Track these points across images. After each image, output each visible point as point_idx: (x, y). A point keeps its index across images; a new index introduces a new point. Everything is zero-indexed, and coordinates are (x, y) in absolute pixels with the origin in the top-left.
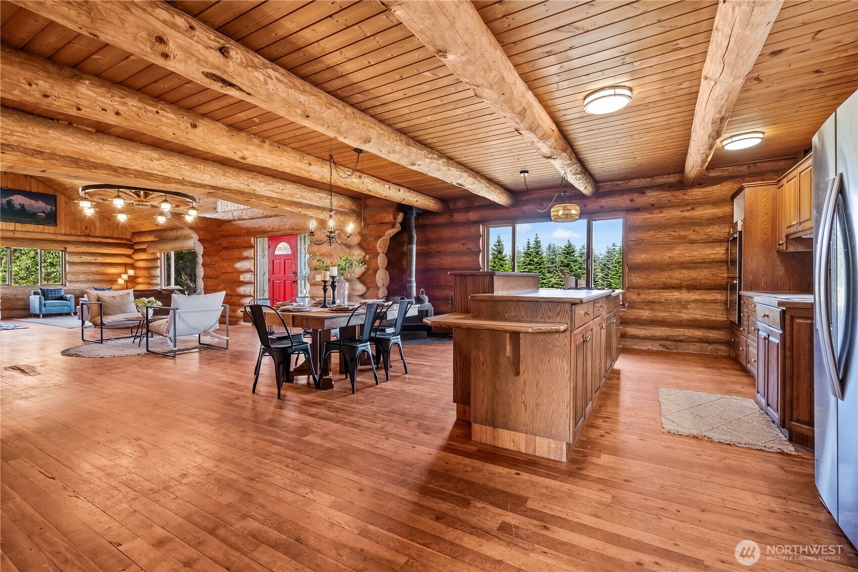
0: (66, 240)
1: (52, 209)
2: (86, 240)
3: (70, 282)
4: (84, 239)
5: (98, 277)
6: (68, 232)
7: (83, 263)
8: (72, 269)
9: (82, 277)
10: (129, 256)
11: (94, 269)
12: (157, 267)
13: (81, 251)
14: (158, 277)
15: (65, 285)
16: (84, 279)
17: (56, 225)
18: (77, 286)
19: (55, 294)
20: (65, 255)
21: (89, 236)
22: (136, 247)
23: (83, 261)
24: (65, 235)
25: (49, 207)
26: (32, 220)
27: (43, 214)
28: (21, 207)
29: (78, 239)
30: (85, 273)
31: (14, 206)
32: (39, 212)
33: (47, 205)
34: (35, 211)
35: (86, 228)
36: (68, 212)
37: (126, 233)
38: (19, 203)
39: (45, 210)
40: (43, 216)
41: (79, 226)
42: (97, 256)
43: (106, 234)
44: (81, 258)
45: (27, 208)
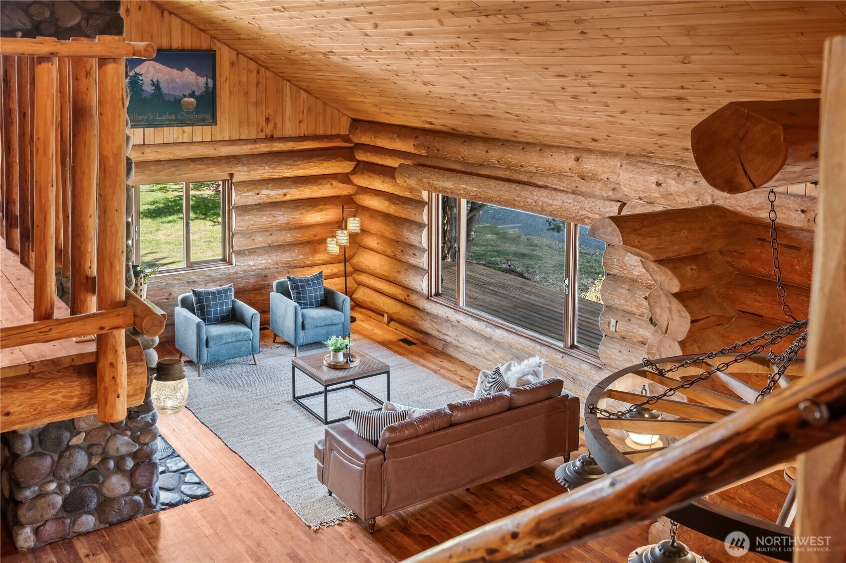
0: (233, 154)
1: (207, 84)
2: (268, 150)
3: (240, 253)
4: (263, 148)
5: (288, 237)
6: (235, 137)
7: (261, 207)
8: (242, 224)
9: (260, 240)
11: (282, 217)
12: (421, 226)
13: (258, 177)
15: (230, 263)
16: (263, 245)
17: (214, 122)
18: (251, 263)
19: (221, 304)
20: (230, 190)
21: (271, 138)
22: (361, 156)
23: (260, 201)
24: (231, 142)
25: (202, 80)
26: (173, 117)
27: (192, 99)
28: (154, 88)
29: (253, 149)
30: (266, 230)
31: (143, 88)
32: (185, 96)
33: (199, 77)
34: (177, 94)
35: (268, 120)
36: (234, 86)
37: (340, 120)
38: (152, 80)
39: (195, 89)
40: (191, 103)
41: (253, 118)
42: (288, 187)
43: (304, 130)
44: (258, 194)
45: (164, 89)
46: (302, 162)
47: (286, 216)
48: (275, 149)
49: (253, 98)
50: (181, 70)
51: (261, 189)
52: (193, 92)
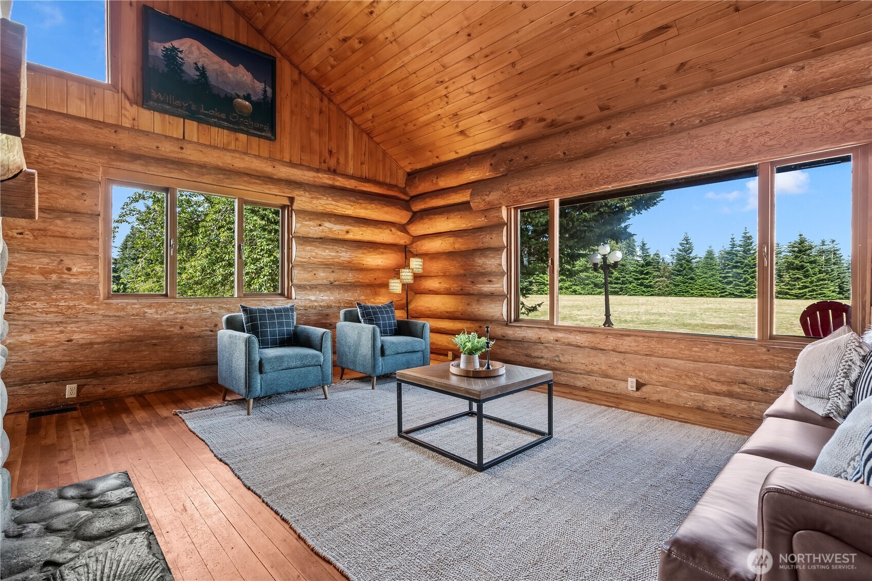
0: (293, 178)
1: (265, 91)
2: (330, 182)
3: (300, 287)
4: (326, 179)
5: (350, 277)
6: (296, 160)
7: (323, 241)
8: (303, 254)
9: (323, 276)
10: (403, 228)
11: (345, 255)
13: (320, 209)
14: (502, 274)
15: (289, 297)
16: (325, 282)
18: (313, 298)
20: (290, 217)
21: (334, 172)
23: (322, 235)
24: (291, 165)
25: (260, 86)
26: (223, 116)
27: (247, 103)
28: (198, 74)
29: (315, 177)
30: (327, 265)
31: (184, 68)
32: (239, 97)
33: (255, 81)
34: (229, 91)
35: (330, 152)
36: (296, 106)
37: (397, 172)
38: (196, 64)
39: (251, 92)
40: (246, 107)
41: (316, 146)
42: (350, 224)
43: (366, 171)
44: (320, 225)
45: (212, 79)
46: (364, 202)
47: (349, 253)
48: (337, 184)
49: (316, 126)
50: (235, 65)
51: (324, 221)
52: (249, 95)
